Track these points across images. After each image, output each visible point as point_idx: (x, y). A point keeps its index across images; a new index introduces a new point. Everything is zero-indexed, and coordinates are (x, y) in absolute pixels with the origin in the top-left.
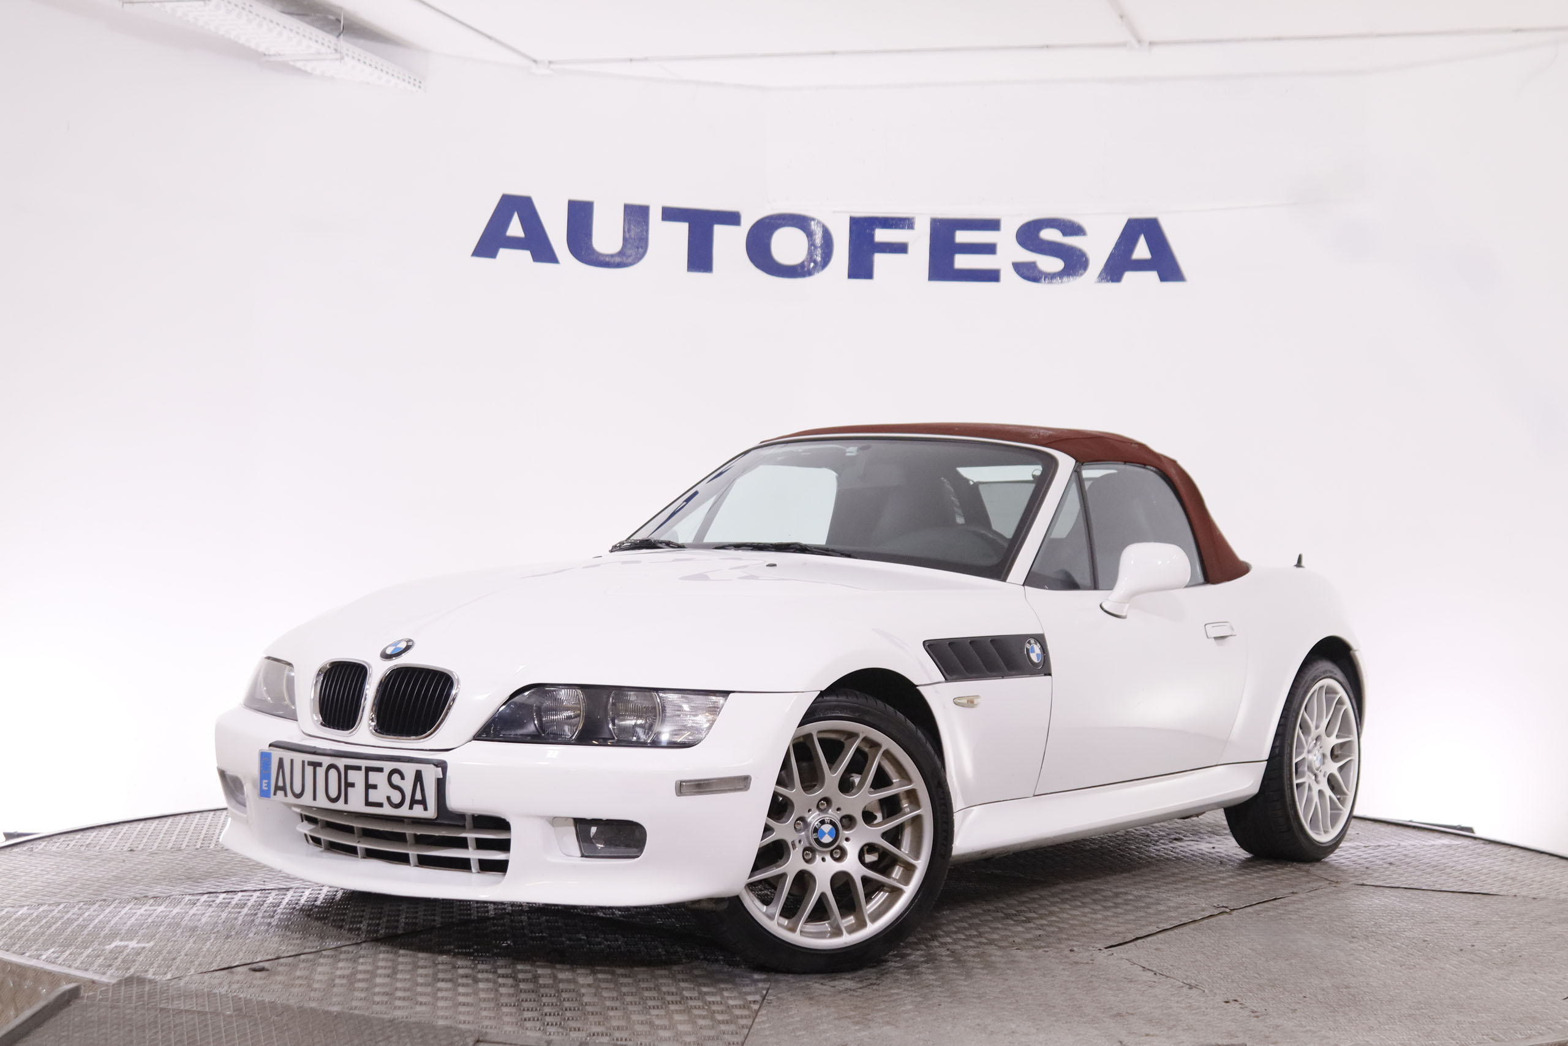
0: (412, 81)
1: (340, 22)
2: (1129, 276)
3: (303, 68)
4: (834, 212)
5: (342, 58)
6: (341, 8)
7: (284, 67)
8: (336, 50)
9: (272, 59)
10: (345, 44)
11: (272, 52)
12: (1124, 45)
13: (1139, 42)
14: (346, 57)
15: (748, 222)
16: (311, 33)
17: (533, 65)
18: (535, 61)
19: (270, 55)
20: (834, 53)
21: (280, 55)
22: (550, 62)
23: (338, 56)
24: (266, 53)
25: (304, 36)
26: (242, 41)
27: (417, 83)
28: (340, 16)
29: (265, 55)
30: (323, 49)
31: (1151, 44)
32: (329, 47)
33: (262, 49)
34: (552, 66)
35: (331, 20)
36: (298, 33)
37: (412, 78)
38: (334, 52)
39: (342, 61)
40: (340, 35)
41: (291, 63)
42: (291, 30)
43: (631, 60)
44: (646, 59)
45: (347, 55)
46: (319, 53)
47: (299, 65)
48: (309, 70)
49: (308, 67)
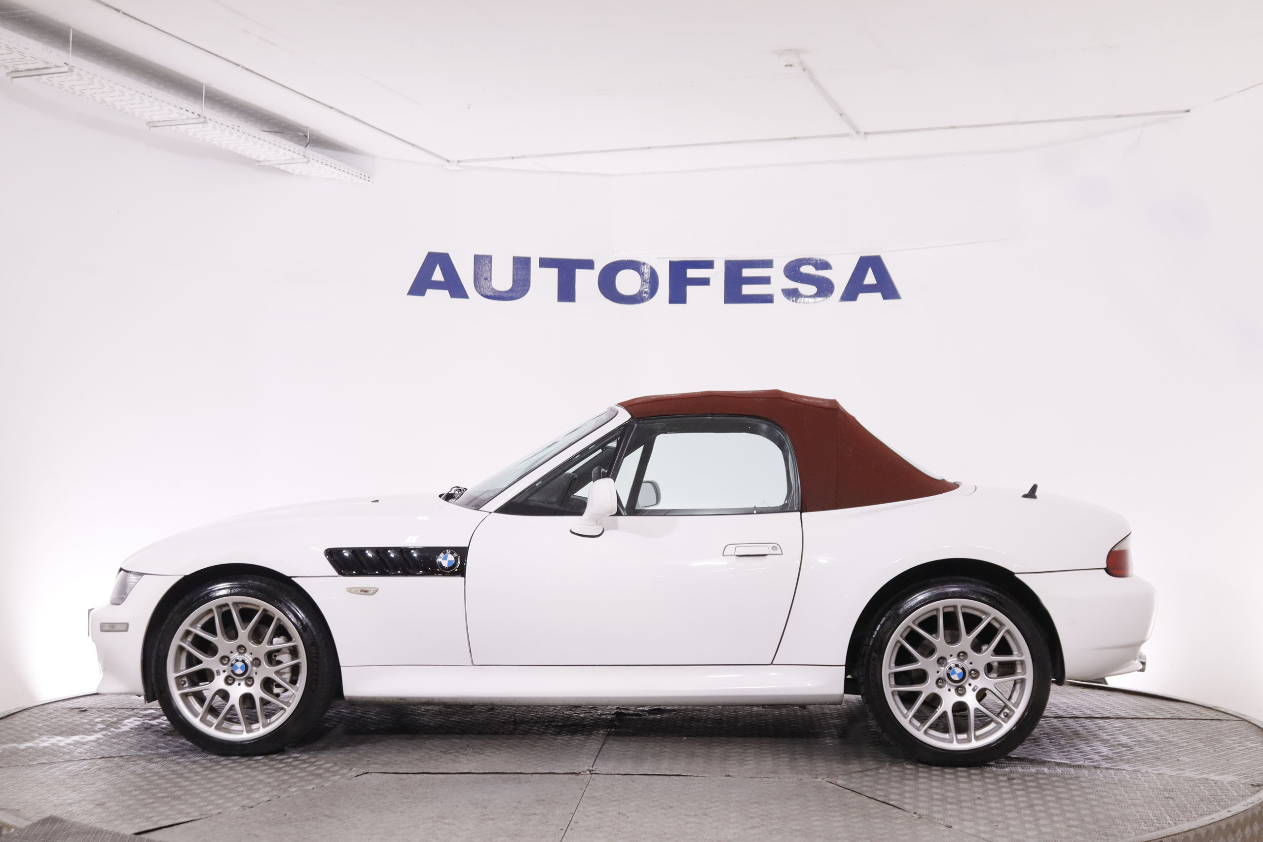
0: (363, 177)
1: (307, 137)
2: (862, 296)
3: (286, 170)
4: (658, 258)
5: (309, 161)
6: (308, 128)
7: (272, 169)
8: (304, 156)
9: (262, 164)
10: (310, 152)
11: (262, 160)
12: (847, 135)
13: (857, 133)
14: (312, 162)
15: (599, 267)
16: (285, 145)
17: (447, 163)
18: (448, 161)
19: (261, 161)
20: (649, 148)
21: (267, 161)
22: (459, 161)
23: (305, 160)
24: (258, 160)
25: (280, 147)
26: (239, 152)
27: (367, 178)
28: (307, 132)
29: (258, 161)
30: (295, 156)
31: (865, 133)
32: (299, 154)
33: (254, 157)
34: (460, 164)
35: (302, 136)
36: (275, 145)
37: (363, 175)
38: (303, 157)
39: (309, 164)
40: (307, 146)
41: (277, 166)
42: (270, 143)
43: (513, 158)
44: (523, 157)
45: (313, 159)
46: (293, 159)
47: (283, 167)
48: (292, 172)
49: (290, 168)
